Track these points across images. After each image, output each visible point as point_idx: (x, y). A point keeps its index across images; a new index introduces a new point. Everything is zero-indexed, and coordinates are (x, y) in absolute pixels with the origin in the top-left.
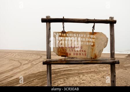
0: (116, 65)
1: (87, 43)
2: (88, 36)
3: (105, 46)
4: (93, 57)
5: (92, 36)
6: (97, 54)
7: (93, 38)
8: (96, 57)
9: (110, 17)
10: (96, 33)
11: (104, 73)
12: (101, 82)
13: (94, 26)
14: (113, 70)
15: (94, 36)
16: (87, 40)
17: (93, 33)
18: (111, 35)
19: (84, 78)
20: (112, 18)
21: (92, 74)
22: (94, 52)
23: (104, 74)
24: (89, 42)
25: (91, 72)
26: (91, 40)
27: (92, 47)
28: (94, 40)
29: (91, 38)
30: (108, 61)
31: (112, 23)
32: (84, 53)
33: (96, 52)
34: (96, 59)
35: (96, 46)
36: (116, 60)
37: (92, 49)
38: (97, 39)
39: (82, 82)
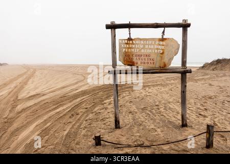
0: (187, 74)
1: (156, 51)
2: (157, 42)
3: (176, 54)
4: (162, 65)
5: (161, 43)
6: (166, 62)
7: (163, 45)
8: (165, 65)
9: (183, 20)
10: (166, 39)
11: (172, 85)
12: (169, 95)
13: (164, 31)
14: (183, 80)
15: (164, 43)
16: (156, 47)
17: (163, 39)
18: (183, 41)
19: (150, 90)
20: (185, 21)
21: (158, 87)
22: (163, 60)
23: (172, 87)
24: (157, 49)
25: (157, 85)
26: (160, 47)
27: (161, 55)
28: (163, 47)
29: (160, 45)
30: (178, 70)
31: (185, 26)
32: (152, 62)
33: (166, 60)
34: (165, 68)
35: (166, 53)
36: (188, 68)
37: (161, 57)
38: (167, 45)
39: (148, 94)
